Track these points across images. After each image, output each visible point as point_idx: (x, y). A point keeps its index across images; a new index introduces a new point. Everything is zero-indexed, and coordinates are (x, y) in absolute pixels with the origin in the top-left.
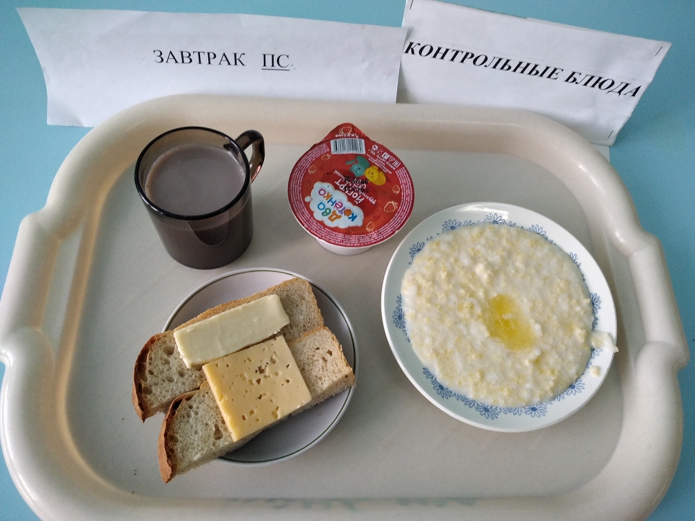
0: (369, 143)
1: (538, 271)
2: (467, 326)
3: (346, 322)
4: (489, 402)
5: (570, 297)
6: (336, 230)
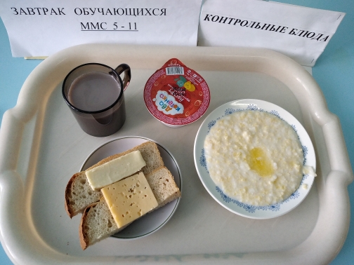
0: (186, 69)
1: (275, 135)
2: (239, 164)
3: (175, 163)
4: (250, 204)
5: (292, 148)
6: (169, 116)
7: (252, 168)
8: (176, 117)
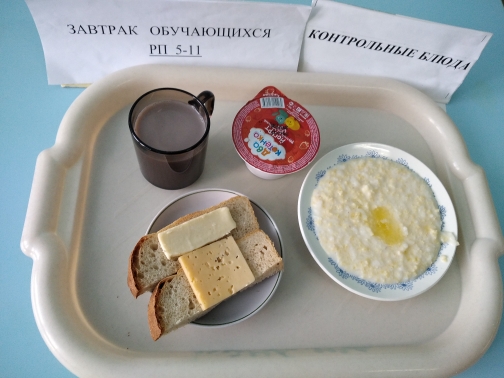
0: (287, 101)
1: (404, 190)
2: (358, 228)
4: (374, 280)
5: (426, 208)
6: (267, 161)
7: (376, 234)
8: (276, 163)
